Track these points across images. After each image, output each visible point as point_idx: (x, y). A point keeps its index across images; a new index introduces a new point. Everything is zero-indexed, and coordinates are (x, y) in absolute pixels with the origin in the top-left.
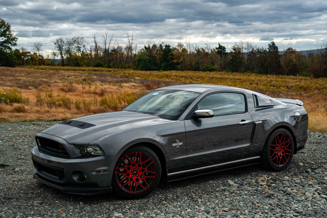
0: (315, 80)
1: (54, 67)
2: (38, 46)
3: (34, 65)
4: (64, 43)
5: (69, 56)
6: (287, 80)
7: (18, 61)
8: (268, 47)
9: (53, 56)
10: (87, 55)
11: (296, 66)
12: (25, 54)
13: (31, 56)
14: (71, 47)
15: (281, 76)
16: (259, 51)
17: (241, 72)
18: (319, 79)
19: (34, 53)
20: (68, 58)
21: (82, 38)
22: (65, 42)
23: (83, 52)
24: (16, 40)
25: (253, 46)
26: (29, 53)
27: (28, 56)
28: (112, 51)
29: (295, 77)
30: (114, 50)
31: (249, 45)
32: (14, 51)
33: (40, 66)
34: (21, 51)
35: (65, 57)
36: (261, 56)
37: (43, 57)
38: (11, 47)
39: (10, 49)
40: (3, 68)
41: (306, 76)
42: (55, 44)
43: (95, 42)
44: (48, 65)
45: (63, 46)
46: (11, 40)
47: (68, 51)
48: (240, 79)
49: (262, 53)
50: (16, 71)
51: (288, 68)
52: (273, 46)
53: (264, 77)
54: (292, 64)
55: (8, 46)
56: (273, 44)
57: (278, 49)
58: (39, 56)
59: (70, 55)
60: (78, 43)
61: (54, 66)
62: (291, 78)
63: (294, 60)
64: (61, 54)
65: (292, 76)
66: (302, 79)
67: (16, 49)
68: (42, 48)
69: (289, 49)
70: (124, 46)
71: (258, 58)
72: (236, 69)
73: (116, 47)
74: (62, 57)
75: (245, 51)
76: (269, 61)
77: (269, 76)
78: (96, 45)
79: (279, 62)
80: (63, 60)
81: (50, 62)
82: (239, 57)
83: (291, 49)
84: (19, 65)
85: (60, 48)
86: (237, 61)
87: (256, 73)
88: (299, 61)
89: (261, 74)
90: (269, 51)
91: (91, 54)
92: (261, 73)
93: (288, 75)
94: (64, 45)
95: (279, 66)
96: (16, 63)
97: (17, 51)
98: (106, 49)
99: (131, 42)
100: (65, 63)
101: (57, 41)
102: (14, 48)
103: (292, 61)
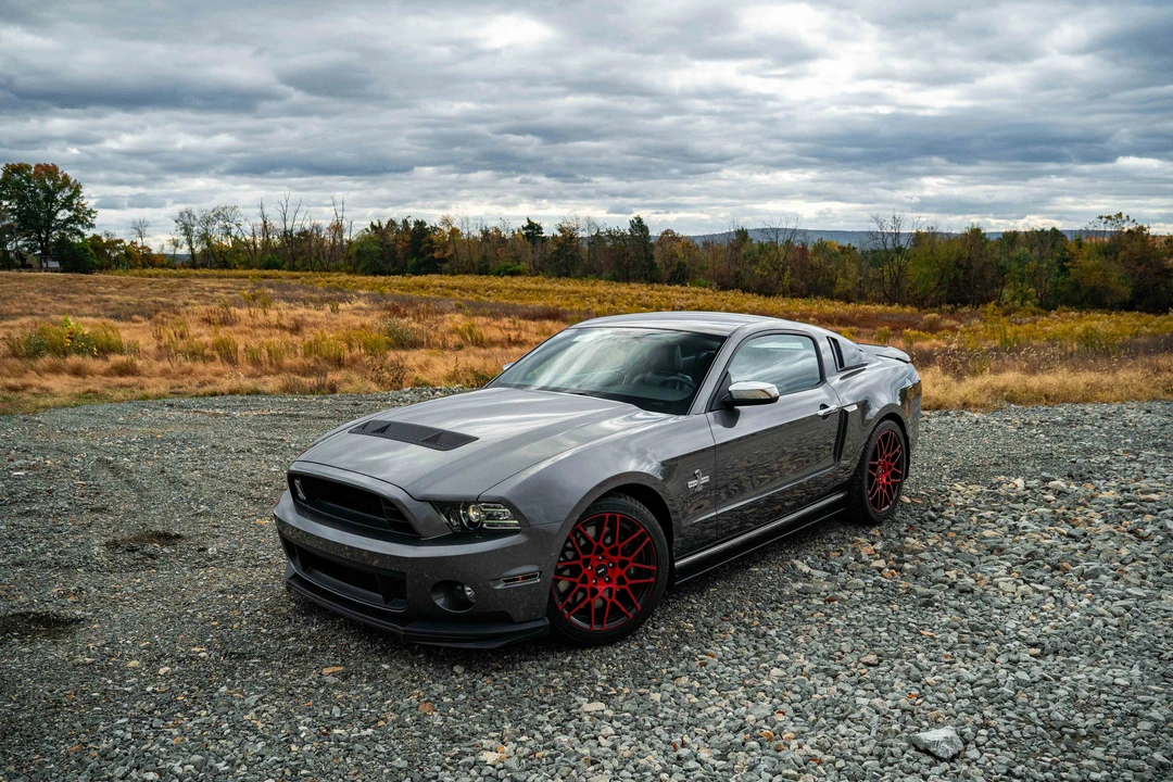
0: (722, 293)
1: (175, 272)
2: (140, 228)
3: (131, 268)
4: (194, 218)
5: (205, 247)
6: (669, 293)
7: (98, 259)
8: (629, 226)
9: (173, 247)
10: (247, 244)
11: (685, 265)
12: (112, 244)
13: (124, 247)
14: (210, 228)
15: (656, 286)
16: (611, 235)
17: (576, 278)
18: (728, 293)
19: (132, 242)
20: (203, 250)
21: (234, 209)
22: (198, 218)
23: (236, 237)
24: (93, 215)
25: (599, 223)
26: (121, 241)
27: (119, 249)
28: (299, 234)
29: (684, 289)
30: (304, 234)
31: (590, 223)
32: (90, 239)
33: (146, 270)
34: (105, 240)
35: (198, 249)
36: (615, 245)
37: (150, 250)
38: (82, 230)
39: (82, 235)
40: (70, 275)
41: (705, 287)
42: (176, 221)
43: (263, 216)
44: (162, 266)
45: (193, 226)
46: (82, 217)
47: (205, 237)
48: (576, 292)
49: (618, 238)
50: (98, 282)
51: (670, 270)
52: (639, 225)
53: (624, 288)
54: (676, 261)
55: (75, 229)
56: (640, 220)
57: (648, 232)
58: (143, 247)
59: (209, 244)
60: (226, 219)
61: (175, 268)
62: (677, 291)
63: (681, 255)
64: (190, 242)
65: (678, 287)
66: (697, 293)
67: (94, 235)
68: (148, 230)
69: (667, 232)
70: (326, 223)
71: (611, 250)
72: (565, 271)
73: (307, 226)
74: (192, 249)
75: (581, 234)
76: (632, 254)
77: (633, 285)
78: (265, 222)
79: (652, 257)
80: (193, 256)
81: (165, 261)
82: (571, 247)
83: (672, 232)
84: (101, 268)
85: (187, 231)
86: (568, 254)
87: (607, 279)
88: (689, 256)
89: (617, 281)
90: (632, 235)
91: (254, 243)
92: (616, 279)
93: (669, 285)
94: (196, 223)
95: (652, 266)
96: (93, 263)
97: (97, 238)
98: (285, 232)
99: (340, 214)
100: (198, 262)
101: (181, 215)
102: (89, 233)
103: (676, 256)
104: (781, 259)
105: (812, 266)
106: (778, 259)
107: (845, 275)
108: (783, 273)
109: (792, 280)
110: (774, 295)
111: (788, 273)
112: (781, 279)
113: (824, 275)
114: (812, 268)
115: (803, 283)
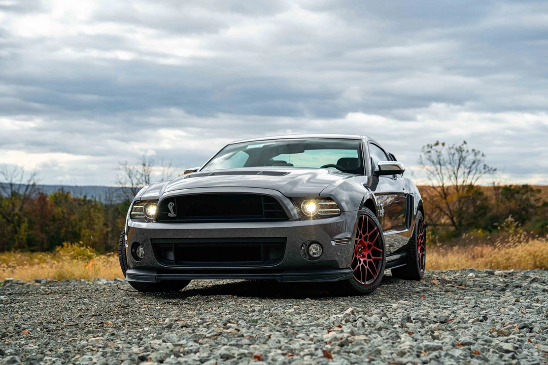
104: (17, 211)
105: (54, 217)
106: (13, 210)
107: (90, 226)
108: (19, 226)
109: (31, 232)
110: (9, 250)
111: (24, 226)
112: (16, 232)
113: (67, 227)
114: (54, 220)
115: (44, 236)
